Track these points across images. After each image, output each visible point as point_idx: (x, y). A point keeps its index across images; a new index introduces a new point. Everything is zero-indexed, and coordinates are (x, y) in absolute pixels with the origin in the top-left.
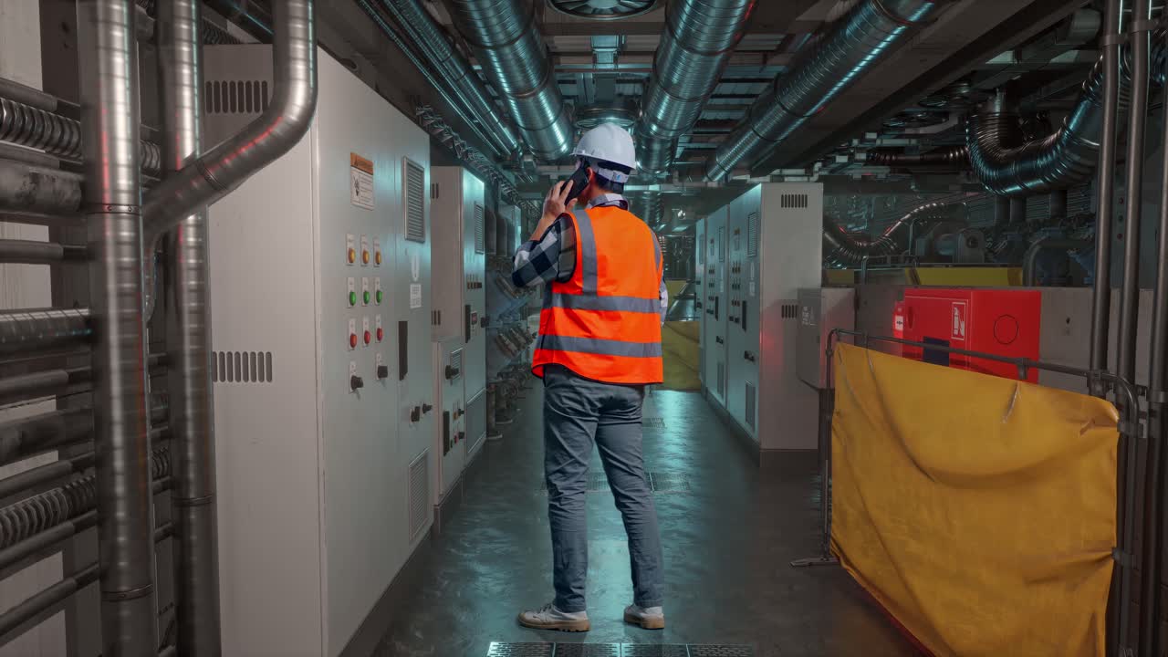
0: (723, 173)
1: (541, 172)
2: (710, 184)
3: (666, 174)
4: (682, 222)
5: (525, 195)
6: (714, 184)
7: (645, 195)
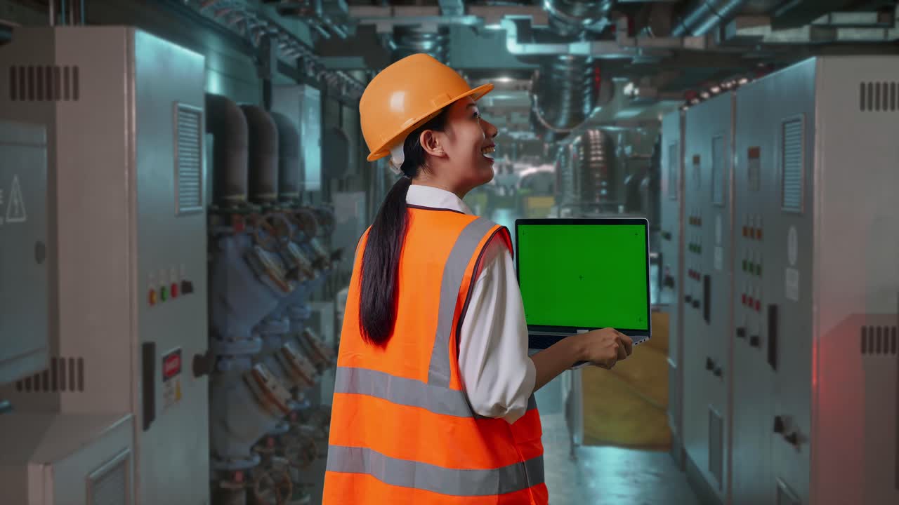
0: (713, 20)
1: (359, 20)
2: (689, 43)
3: (603, 23)
4: (631, 101)
5: (329, 62)
6: (696, 40)
7: (562, 62)
